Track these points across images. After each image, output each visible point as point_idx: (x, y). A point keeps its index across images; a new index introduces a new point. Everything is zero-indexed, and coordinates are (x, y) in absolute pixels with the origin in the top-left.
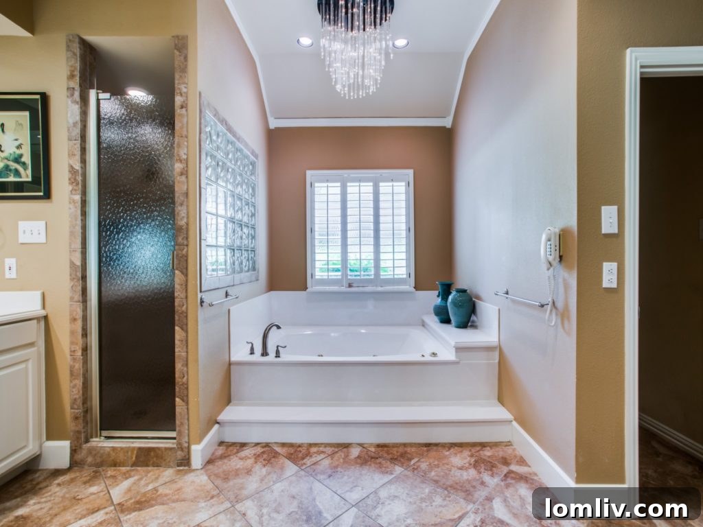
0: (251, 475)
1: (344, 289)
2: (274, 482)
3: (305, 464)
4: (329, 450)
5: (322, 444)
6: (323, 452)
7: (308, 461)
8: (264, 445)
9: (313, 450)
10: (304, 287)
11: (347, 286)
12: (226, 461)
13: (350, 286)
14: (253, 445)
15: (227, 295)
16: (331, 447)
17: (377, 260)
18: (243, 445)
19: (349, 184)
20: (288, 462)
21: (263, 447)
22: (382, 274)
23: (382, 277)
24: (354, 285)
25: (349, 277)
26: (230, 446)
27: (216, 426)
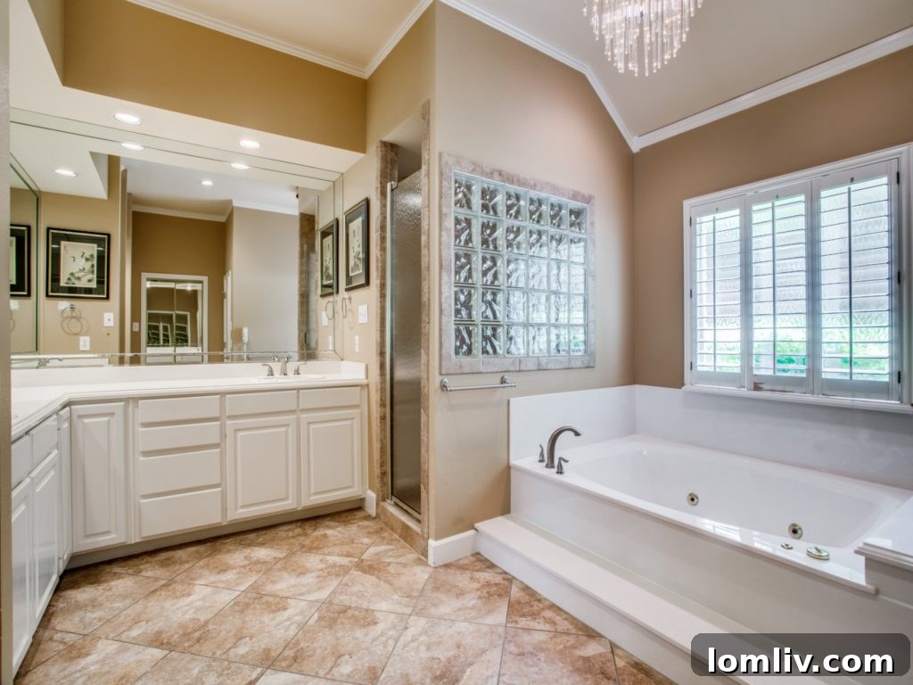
0: (457, 598)
1: (745, 392)
2: (465, 619)
3: (516, 622)
4: (564, 625)
5: (566, 613)
6: (554, 623)
7: (523, 622)
8: (509, 577)
9: (548, 614)
10: (679, 383)
11: (752, 387)
12: (458, 572)
13: (757, 387)
14: (500, 571)
15: (503, 381)
16: (572, 623)
17: (814, 343)
18: (492, 566)
19: (755, 208)
20: (504, 609)
21: (504, 579)
22: (824, 370)
23: (824, 376)
24: (765, 387)
25: (755, 372)
26: (481, 561)
27: (472, 532)
